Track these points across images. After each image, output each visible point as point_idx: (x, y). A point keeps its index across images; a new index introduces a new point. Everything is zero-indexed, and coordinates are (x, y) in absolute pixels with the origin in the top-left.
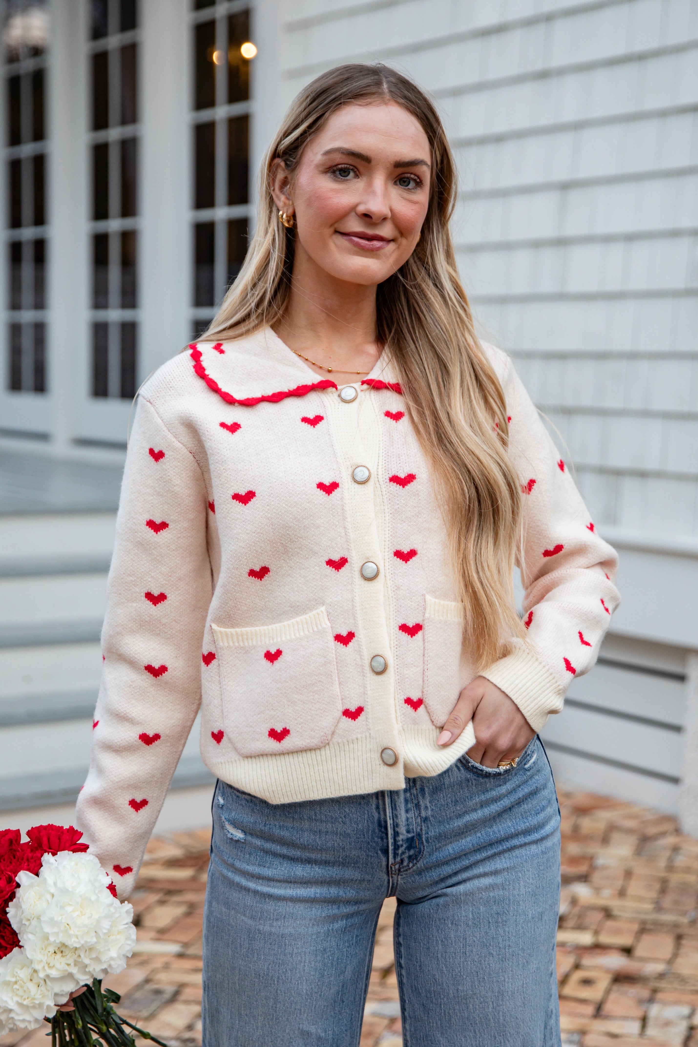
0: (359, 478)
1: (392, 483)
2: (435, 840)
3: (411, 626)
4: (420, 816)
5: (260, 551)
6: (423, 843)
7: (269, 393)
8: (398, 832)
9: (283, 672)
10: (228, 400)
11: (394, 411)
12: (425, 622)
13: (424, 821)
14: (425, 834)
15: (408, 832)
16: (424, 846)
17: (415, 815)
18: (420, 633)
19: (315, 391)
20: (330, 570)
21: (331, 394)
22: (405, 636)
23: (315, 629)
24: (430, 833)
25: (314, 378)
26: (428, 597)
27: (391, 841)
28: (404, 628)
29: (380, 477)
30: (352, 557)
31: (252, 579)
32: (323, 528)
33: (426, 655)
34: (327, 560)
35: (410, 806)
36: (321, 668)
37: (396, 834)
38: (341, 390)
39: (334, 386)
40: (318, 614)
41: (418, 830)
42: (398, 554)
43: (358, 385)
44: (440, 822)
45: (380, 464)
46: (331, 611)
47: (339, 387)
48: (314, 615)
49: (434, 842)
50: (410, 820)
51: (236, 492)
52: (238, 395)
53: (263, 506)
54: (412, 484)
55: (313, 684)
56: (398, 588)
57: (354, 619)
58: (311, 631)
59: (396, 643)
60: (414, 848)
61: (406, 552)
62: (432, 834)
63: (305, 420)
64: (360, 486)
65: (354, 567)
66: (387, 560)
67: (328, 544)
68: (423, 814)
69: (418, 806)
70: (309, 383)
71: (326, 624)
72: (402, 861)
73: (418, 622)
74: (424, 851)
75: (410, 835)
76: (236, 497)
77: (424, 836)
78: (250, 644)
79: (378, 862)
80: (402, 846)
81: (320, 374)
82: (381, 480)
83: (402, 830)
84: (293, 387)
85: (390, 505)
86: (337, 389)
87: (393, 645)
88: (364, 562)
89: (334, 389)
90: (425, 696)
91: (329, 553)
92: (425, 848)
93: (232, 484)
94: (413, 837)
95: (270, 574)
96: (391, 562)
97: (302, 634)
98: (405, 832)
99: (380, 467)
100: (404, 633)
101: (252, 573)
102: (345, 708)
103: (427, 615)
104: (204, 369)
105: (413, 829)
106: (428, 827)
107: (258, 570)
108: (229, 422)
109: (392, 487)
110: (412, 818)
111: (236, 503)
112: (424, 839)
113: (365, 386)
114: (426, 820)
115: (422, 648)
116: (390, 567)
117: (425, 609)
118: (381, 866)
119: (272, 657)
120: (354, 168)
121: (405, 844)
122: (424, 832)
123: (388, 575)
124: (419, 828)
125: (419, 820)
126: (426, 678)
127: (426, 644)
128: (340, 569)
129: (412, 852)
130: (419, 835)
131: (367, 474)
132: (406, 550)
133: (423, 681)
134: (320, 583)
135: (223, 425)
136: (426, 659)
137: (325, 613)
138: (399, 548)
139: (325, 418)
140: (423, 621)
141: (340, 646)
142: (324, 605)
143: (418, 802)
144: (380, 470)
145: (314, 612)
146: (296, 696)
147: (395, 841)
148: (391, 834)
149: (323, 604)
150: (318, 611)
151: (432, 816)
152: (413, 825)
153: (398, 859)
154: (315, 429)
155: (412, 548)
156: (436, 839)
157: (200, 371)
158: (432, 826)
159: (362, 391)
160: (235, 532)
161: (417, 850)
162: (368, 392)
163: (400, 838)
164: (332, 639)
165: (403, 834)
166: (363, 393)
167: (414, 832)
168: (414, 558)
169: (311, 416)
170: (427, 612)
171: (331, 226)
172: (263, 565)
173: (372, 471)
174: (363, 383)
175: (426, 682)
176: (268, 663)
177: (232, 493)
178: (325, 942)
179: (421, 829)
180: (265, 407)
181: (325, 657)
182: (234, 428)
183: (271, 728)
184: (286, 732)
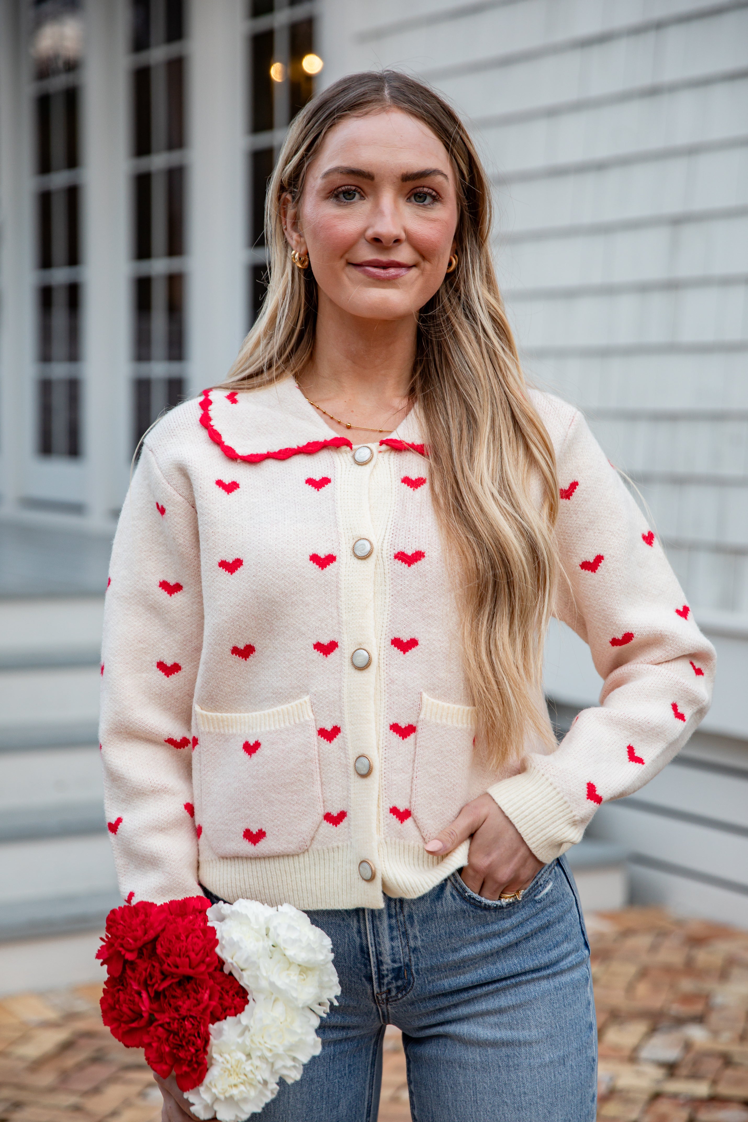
0: (359, 553)
1: (397, 560)
2: (426, 972)
3: (403, 727)
4: (408, 946)
5: (244, 626)
6: (412, 974)
7: (276, 449)
8: (381, 961)
9: (260, 767)
10: (230, 454)
11: (414, 477)
12: (420, 724)
13: (413, 952)
14: (415, 965)
15: (394, 961)
16: (414, 978)
17: (402, 944)
18: (413, 735)
19: (328, 449)
20: (317, 655)
21: (344, 455)
22: (395, 737)
23: (297, 721)
24: (420, 965)
25: (327, 433)
26: (425, 695)
27: (374, 970)
28: (395, 728)
29: (384, 552)
30: (343, 641)
31: (236, 658)
32: (313, 607)
33: (416, 761)
34: (315, 643)
35: (395, 933)
36: (301, 766)
37: (379, 963)
38: (356, 450)
39: (349, 444)
40: (301, 704)
41: (407, 960)
42: (397, 643)
43: (375, 446)
44: (432, 954)
45: (386, 538)
46: (315, 701)
47: (354, 447)
48: (296, 705)
49: (426, 974)
50: (396, 949)
51: (224, 559)
52: (241, 451)
53: (249, 577)
54: (419, 562)
55: (292, 783)
56: (392, 682)
57: (341, 712)
58: (293, 723)
59: (386, 744)
60: (402, 979)
61: (405, 641)
62: (422, 966)
63: (310, 482)
64: (360, 561)
65: (344, 653)
66: (383, 648)
67: (317, 625)
68: (412, 944)
69: (405, 934)
70: (321, 439)
71: (309, 716)
72: (389, 991)
73: (411, 723)
74: (414, 982)
75: (396, 965)
76: (223, 564)
77: (413, 967)
78: (231, 732)
79: (363, 990)
80: (387, 976)
81: (336, 431)
82: (385, 556)
83: (387, 959)
84: (303, 443)
85: (392, 586)
86: (351, 448)
87: (381, 746)
88: (356, 649)
89: (348, 448)
90: (413, 807)
91: (317, 635)
92: (415, 980)
93: (220, 550)
94: (400, 968)
95: (256, 654)
96: (387, 651)
97: (282, 725)
98: (389, 961)
99: (386, 541)
100: (395, 733)
101: (236, 651)
102: (326, 811)
103: (422, 716)
104: (210, 419)
105: (400, 959)
106: (418, 958)
107: (242, 648)
108: (227, 481)
109: (396, 565)
110: (399, 947)
111: (222, 571)
112: (413, 971)
113: (384, 447)
114: (415, 950)
115: (413, 753)
116: (385, 657)
117: (420, 709)
118: (367, 993)
119: (251, 748)
120: (357, 188)
121: (391, 974)
122: (413, 963)
123: (382, 665)
124: (407, 958)
125: (407, 949)
126: (414, 787)
127: (417, 749)
128: (329, 654)
129: (400, 983)
130: (408, 966)
131: (368, 548)
132: (405, 638)
133: (412, 790)
134: (306, 669)
135: (219, 483)
136: (416, 765)
137: (309, 704)
138: (397, 635)
139: (332, 481)
140: (417, 722)
141: (323, 741)
142: (308, 694)
143: (406, 931)
144: (385, 545)
145: (297, 702)
146: (273, 795)
147: (379, 970)
148: (374, 963)
149: (307, 692)
150: (301, 701)
151: (423, 947)
152: (400, 955)
153: (385, 989)
154: (319, 493)
155: (413, 637)
156: (428, 971)
157: (205, 421)
158: (422, 957)
159: (380, 452)
160: (219, 603)
161: (406, 981)
162: (386, 455)
163: (385, 967)
164: (316, 733)
165: (387, 964)
166: (381, 454)
167: (401, 962)
168: (413, 649)
169: (318, 478)
170: (423, 713)
171: (342, 257)
172: (248, 643)
173: (375, 546)
174: (382, 443)
175: (414, 791)
176: (246, 756)
177: (218, 560)
178: (311, 1071)
179: (410, 960)
180: (271, 465)
181: (306, 754)
182: (231, 487)
183: (247, 828)
184: (261, 834)
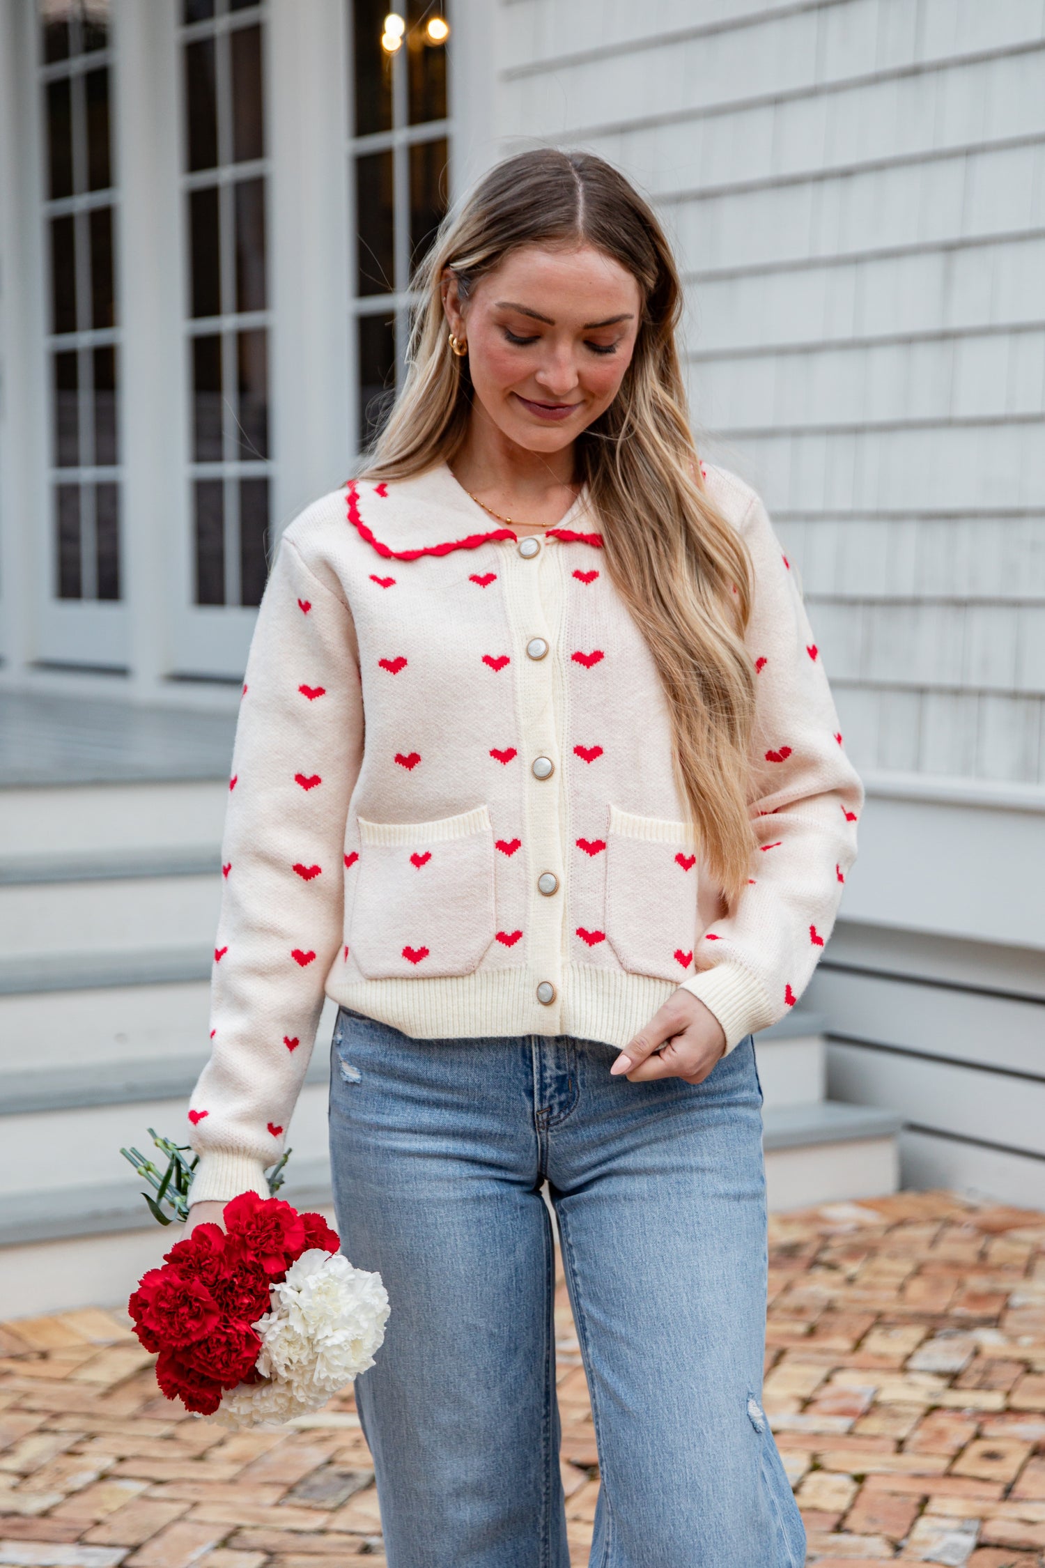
0: (534, 653)
1: (574, 661)
2: (592, 1084)
3: (591, 843)
5: (410, 731)
6: (577, 1087)
7: (433, 544)
9: (428, 879)
10: (384, 552)
11: (585, 570)
12: (609, 839)
14: (581, 1075)
16: (579, 1093)
18: (602, 852)
19: (491, 542)
20: (496, 763)
21: (508, 548)
22: (582, 854)
23: (474, 832)
24: (586, 1075)
25: (492, 526)
26: (614, 808)
28: (582, 844)
29: (561, 653)
30: (523, 748)
31: (399, 767)
32: (487, 711)
33: (608, 879)
34: (492, 750)
36: (475, 879)
37: (543, 1070)
38: (521, 543)
39: (513, 537)
40: (478, 814)
42: (579, 751)
43: (541, 537)
44: (599, 1063)
45: (562, 636)
46: (494, 811)
47: (518, 539)
48: (473, 815)
49: (592, 1086)
51: (384, 657)
52: (395, 547)
53: (416, 678)
54: (599, 663)
55: (464, 898)
56: (577, 793)
57: (522, 824)
58: (469, 834)
59: (572, 861)
60: (565, 1093)
61: (588, 749)
62: (588, 1077)
63: (475, 579)
64: (535, 663)
65: (524, 762)
66: (566, 757)
67: (494, 731)
70: (482, 532)
71: (487, 828)
72: (552, 1110)
73: (599, 839)
74: (578, 1097)
75: (560, 1072)
76: (384, 663)
77: (579, 1077)
78: (395, 844)
79: (522, 1109)
80: (550, 1086)
81: (497, 523)
82: (561, 657)
84: (462, 536)
85: (570, 689)
86: (516, 541)
87: (567, 862)
88: (537, 757)
89: (513, 541)
90: (606, 929)
91: (493, 742)
93: (380, 647)
94: (564, 1076)
95: (421, 763)
96: (570, 760)
97: (457, 836)
99: (561, 641)
100: (582, 850)
101: (399, 759)
102: (499, 931)
103: (611, 831)
104: (359, 516)
107: (407, 756)
108: (382, 576)
109: (574, 667)
111: (383, 671)
112: (579, 1082)
113: (551, 539)
115: (603, 870)
116: (568, 766)
117: (609, 824)
118: (525, 1113)
119: (419, 860)
121: (554, 1083)
122: (579, 1073)
123: (565, 776)
126: (607, 907)
127: (609, 866)
128: (507, 762)
129: (564, 1097)
130: (573, 1075)
131: (544, 648)
132: (589, 746)
133: (604, 910)
134: (482, 776)
135: (374, 578)
136: (607, 884)
137: (486, 813)
138: (580, 743)
139: (498, 577)
140: (607, 837)
141: (502, 855)
142: (485, 804)
144: (561, 645)
145: (474, 811)
146: (442, 910)
147: (542, 1078)
149: (484, 802)
150: (478, 810)
153: (546, 1105)
154: (485, 590)
155: (597, 745)
156: (594, 1082)
157: (354, 517)
158: (589, 1065)
159: (547, 544)
160: (381, 706)
161: (570, 1096)
162: (554, 547)
163: (548, 1073)
164: (493, 845)
166: (548, 547)
168: (598, 758)
169: (482, 575)
170: (612, 827)
172: (413, 751)
173: (550, 646)
174: (548, 534)
175: (607, 911)
176: (414, 868)
177: (379, 658)
180: (427, 562)
181: (481, 866)
182: (387, 583)
183: (407, 945)
184: (424, 952)
